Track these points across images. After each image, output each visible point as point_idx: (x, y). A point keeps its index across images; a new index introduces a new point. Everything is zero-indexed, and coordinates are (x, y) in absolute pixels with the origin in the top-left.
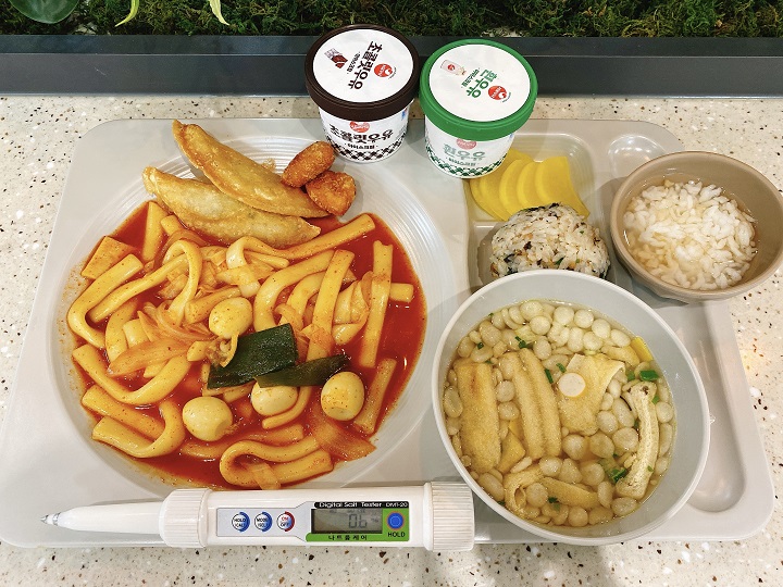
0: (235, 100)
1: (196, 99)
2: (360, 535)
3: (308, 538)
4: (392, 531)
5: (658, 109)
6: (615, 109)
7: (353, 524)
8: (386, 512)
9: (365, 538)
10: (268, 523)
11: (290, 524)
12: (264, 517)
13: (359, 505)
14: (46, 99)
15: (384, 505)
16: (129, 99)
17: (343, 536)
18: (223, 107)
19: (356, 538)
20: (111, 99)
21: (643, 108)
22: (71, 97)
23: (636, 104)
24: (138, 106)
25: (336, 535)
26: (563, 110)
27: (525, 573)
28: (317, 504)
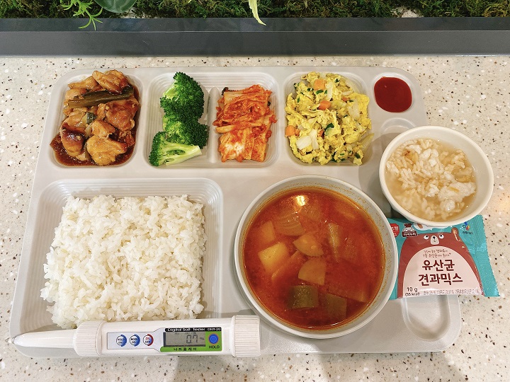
0: (230, 59)
1: (205, 59)
2: (192, 348)
3: (162, 350)
4: (211, 345)
5: (505, 63)
6: (478, 64)
7: (189, 341)
8: (208, 334)
9: (195, 350)
10: (137, 341)
11: (151, 342)
12: (135, 337)
13: (192, 330)
14: (107, 59)
15: (206, 329)
16: (160, 59)
17: (182, 348)
18: (223, 64)
19: (190, 350)
20: (150, 59)
21: (496, 63)
22: (123, 57)
23: (491, 60)
24: (167, 64)
25: (178, 348)
26: (444, 64)
27: (436, 362)
28: (166, 330)
